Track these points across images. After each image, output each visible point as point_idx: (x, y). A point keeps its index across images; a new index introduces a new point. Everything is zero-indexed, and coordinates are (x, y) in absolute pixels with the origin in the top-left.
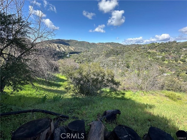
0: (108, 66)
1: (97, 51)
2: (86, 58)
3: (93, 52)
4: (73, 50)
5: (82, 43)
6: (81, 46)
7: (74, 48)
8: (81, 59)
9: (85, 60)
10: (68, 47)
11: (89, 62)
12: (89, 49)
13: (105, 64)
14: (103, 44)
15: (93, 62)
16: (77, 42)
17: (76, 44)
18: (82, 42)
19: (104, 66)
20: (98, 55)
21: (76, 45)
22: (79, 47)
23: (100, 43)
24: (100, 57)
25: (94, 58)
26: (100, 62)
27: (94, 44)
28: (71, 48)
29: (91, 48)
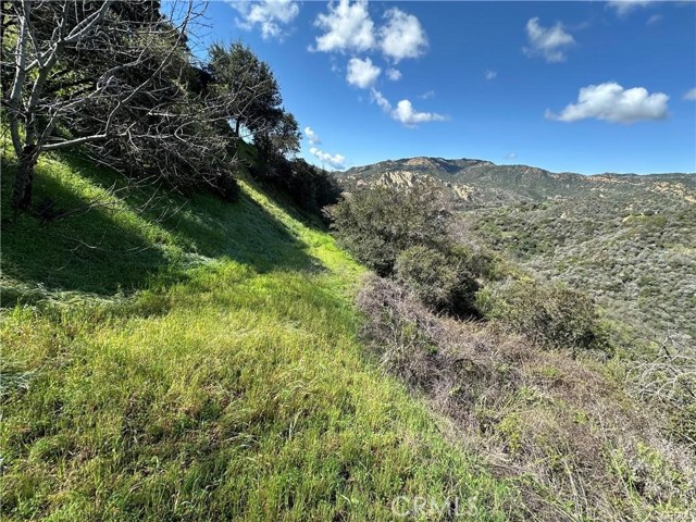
0: (649, 293)
1: (585, 211)
2: (515, 233)
3: (557, 212)
4: (465, 197)
5: (511, 175)
6: (504, 186)
7: (471, 190)
8: (493, 234)
9: (507, 240)
10: (449, 186)
11: (526, 250)
12: (538, 197)
13: (627, 279)
14: (633, 181)
15: (552, 254)
16: (491, 168)
17: (483, 175)
18: (514, 167)
19: (617, 288)
20: (591, 230)
21: (482, 179)
22: (493, 190)
23: (608, 176)
24: (603, 238)
25: (562, 239)
26: (598, 265)
27: (571, 179)
28: (458, 190)
29: (552, 195)
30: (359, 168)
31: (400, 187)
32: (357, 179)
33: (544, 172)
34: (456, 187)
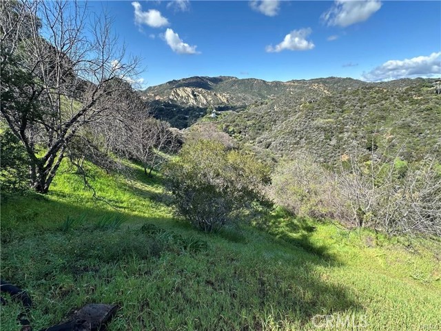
0: (309, 143)
1: (285, 103)
2: (253, 121)
3: (273, 105)
4: (225, 101)
5: (248, 84)
6: (245, 91)
7: (228, 96)
8: (243, 123)
9: (250, 126)
10: (215, 95)
11: (260, 130)
12: (263, 97)
13: (301, 138)
14: (304, 83)
15: (271, 130)
16: (236, 81)
17: (233, 86)
18: (248, 79)
19: (297, 143)
20: (287, 114)
21: (233, 88)
22: (240, 95)
23: (293, 81)
24: (291, 119)
25: (275, 121)
26: (290, 133)
27: (277, 84)
28: (221, 97)
29: (270, 95)
30: (155, 87)
31: (185, 98)
32: (155, 96)
33: (264, 81)
34: (219, 95)
